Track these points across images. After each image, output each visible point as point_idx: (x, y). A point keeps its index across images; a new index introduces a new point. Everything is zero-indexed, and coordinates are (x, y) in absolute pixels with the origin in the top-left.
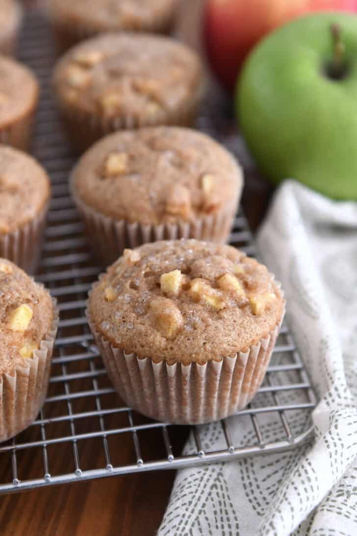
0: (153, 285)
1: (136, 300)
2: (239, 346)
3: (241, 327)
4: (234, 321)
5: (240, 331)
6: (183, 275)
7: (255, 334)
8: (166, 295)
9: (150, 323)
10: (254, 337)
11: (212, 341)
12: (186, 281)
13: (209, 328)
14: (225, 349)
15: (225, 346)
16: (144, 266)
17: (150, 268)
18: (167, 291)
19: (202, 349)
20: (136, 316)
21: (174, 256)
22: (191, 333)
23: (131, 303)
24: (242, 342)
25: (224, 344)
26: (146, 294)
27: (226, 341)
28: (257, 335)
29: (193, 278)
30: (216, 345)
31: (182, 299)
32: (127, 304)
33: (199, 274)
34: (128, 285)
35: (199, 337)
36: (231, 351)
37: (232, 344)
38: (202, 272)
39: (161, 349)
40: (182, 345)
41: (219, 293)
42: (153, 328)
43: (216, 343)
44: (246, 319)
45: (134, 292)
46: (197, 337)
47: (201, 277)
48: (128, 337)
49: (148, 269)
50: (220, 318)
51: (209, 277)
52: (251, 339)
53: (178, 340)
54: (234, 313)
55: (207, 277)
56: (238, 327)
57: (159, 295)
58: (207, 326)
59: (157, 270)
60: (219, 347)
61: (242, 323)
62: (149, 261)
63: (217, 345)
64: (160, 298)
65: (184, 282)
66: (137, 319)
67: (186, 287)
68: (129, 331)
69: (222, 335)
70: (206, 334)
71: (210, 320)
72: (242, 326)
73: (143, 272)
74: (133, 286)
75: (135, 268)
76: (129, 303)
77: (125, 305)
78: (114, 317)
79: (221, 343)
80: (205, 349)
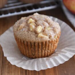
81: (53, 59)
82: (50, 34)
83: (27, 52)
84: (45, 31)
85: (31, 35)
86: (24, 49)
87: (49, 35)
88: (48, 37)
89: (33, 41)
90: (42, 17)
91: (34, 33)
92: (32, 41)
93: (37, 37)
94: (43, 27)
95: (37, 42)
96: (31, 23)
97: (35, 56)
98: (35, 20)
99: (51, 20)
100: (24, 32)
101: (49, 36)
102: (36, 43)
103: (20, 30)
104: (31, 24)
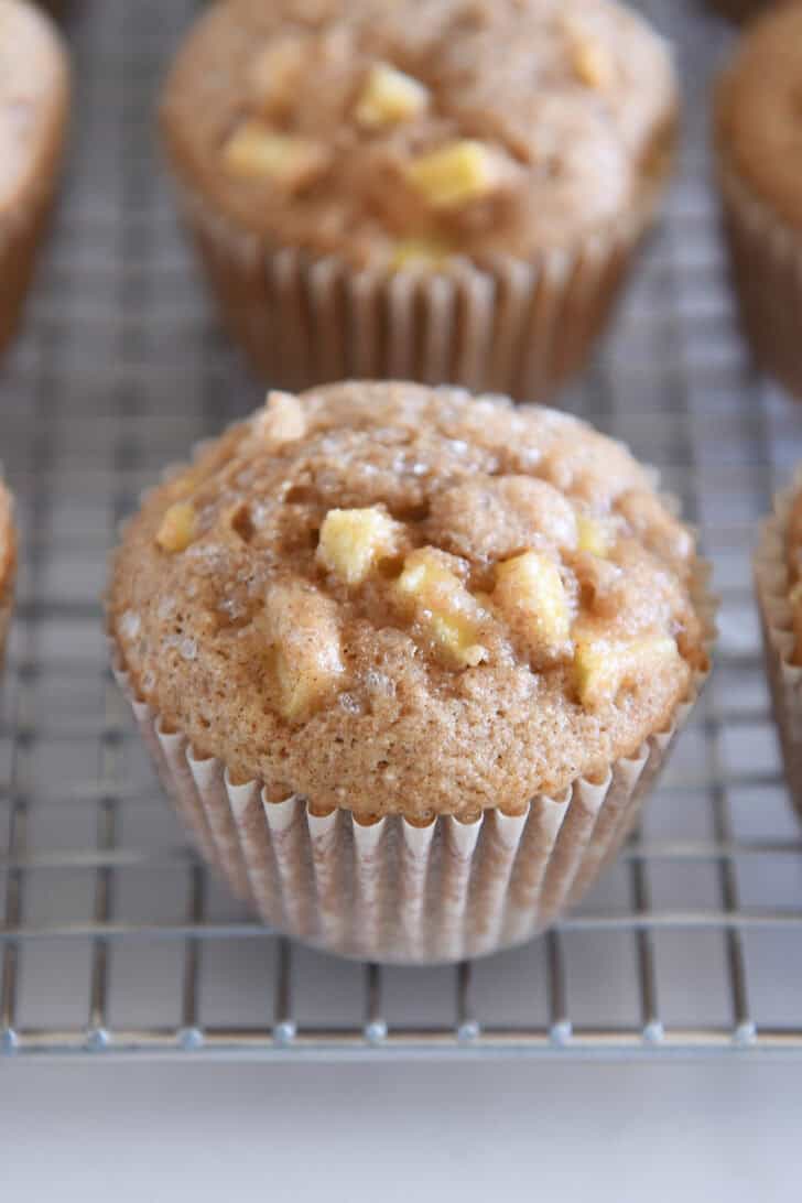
0: (300, 535)
1: (230, 572)
2: (492, 794)
3: (516, 735)
4: (501, 713)
5: (509, 748)
6: (396, 525)
7: (557, 766)
8: (321, 578)
9: (244, 657)
10: (551, 775)
11: (408, 763)
12: (399, 546)
13: (411, 721)
14: (443, 795)
15: (445, 785)
16: (300, 463)
17: (313, 478)
18: (331, 567)
19: (372, 779)
20: (214, 625)
21: (400, 454)
22: (353, 721)
23: (215, 578)
24: (505, 782)
25: (444, 779)
26: (267, 560)
27: (453, 770)
28: (563, 768)
29: (422, 542)
30: (415, 778)
31: (364, 604)
32: (204, 577)
33: (444, 534)
34: (227, 516)
35: (370, 740)
36: (463, 804)
37: (468, 784)
38: (456, 530)
39: (252, 748)
40: (315, 752)
41: (480, 613)
42: (250, 676)
43: (419, 771)
44: (543, 710)
45: (238, 543)
46: (367, 738)
47: (446, 546)
48: (174, 681)
49: (305, 479)
50: (458, 693)
51: (474, 548)
52: (537, 780)
53: (307, 735)
54: (508, 686)
55: (467, 549)
56: (507, 733)
57: (303, 573)
58: (406, 711)
59: (328, 489)
60: (425, 785)
61: (523, 724)
62: (320, 453)
63: (421, 780)
64: (298, 584)
65: (392, 551)
66: (215, 636)
67: (391, 568)
68: (181, 663)
69: (445, 752)
70: (394, 738)
71: (422, 696)
72: (521, 731)
73: (287, 486)
74: (243, 525)
75: (275, 461)
76: (210, 576)
77: (194, 580)
78: (156, 609)
79: (435, 774)
80: (380, 781)
90: (413, 433)
91: (525, 677)
93: (576, 698)
95: (611, 758)
98: (384, 501)
103: (317, 707)
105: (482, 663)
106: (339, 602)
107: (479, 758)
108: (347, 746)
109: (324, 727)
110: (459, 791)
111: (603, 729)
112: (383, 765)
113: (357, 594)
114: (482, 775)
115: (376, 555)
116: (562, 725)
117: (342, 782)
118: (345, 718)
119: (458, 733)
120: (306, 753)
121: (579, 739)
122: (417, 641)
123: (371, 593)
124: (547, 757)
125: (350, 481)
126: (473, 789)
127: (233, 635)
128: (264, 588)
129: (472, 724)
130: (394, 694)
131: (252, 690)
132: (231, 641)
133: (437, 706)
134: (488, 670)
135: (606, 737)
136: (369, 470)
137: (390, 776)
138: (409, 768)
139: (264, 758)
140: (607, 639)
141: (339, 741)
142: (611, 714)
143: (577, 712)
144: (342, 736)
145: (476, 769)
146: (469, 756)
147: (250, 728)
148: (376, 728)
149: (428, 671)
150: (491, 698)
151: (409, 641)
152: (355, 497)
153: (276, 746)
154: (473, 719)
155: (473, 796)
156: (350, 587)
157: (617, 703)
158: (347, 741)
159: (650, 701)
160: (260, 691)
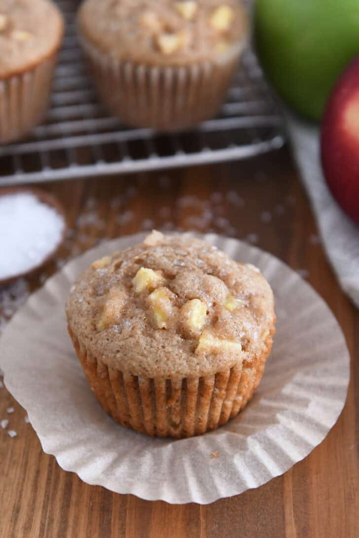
0: (131, 273)
1: (105, 279)
2: (151, 373)
3: (165, 355)
5: (161, 359)
7: (176, 370)
8: (130, 288)
9: (94, 306)
11: (125, 353)
12: (158, 284)
13: (131, 339)
14: (134, 368)
15: (135, 364)
16: (147, 252)
17: (147, 257)
18: (134, 285)
19: (113, 355)
20: (92, 293)
22: (114, 335)
23: (100, 279)
24: (156, 370)
25: (135, 362)
26: (118, 278)
27: (139, 360)
29: (166, 286)
33: (174, 285)
37: (143, 366)
40: (100, 341)
42: (93, 312)
43: (128, 357)
44: (179, 350)
45: (113, 271)
46: (116, 341)
49: (144, 257)
50: (151, 336)
51: (181, 292)
52: (168, 373)
53: (100, 335)
55: (179, 292)
56: (162, 354)
57: (125, 285)
61: (169, 353)
62: (155, 251)
66: (90, 297)
68: (77, 303)
70: (124, 343)
71: (139, 333)
72: (168, 355)
73: (138, 257)
74: (118, 266)
76: (98, 279)
77: (94, 279)
79: (133, 359)
80: (115, 356)
81: (260, 442)
82: (244, 330)
83: (148, 418)
84: (220, 321)
85: (163, 347)
86: (132, 406)
87: (242, 335)
88: (239, 346)
89: (178, 372)
90: (189, 254)
91: (178, 338)
92: (173, 373)
93: (193, 351)
94: (210, 304)
95: (199, 375)
96: (151, 290)
97: (181, 427)
98: (163, 270)
99: (228, 262)
100: (131, 336)
101: (243, 339)
102: (192, 379)
103: (107, 327)
104: (153, 296)
105: (164, 328)
106: (130, 296)
107: (149, 359)
108: (109, 342)
109: (105, 334)
110: (140, 368)
111: (198, 364)
112: (118, 351)
113: (137, 295)
114: (148, 365)
115: (148, 285)
116: (183, 357)
117: (105, 353)
118: (112, 333)
119: (145, 348)
120: (97, 341)
121: (188, 364)
122: (146, 315)
123: (141, 297)
124: (174, 366)
125: (157, 261)
126: (144, 369)
127: (95, 298)
128: (111, 287)
129: (152, 347)
130: (131, 329)
131: (91, 316)
132: (93, 300)
133: (142, 337)
134: (165, 332)
135: (198, 367)
136: (166, 260)
137: (118, 355)
138: (125, 355)
139: (86, 339)
140: (213, 336)
141: (108, 339)
142: (203, 360)
143: (191, 356)
144: (109, 338)
145: (147, 362)
146: (146, 357)
147: (85, 328)
148: (120, 338)
149: (146, 326)
150: (162, 341)
151: (144, 315)
152: (155, 267)
153: (90, 336)
154: (152, 346)
155: (144, 371)
156: (136, 293)
157: (207, 357)
158: (110, 340)
159: (220, 361)
160: (93, 317)
